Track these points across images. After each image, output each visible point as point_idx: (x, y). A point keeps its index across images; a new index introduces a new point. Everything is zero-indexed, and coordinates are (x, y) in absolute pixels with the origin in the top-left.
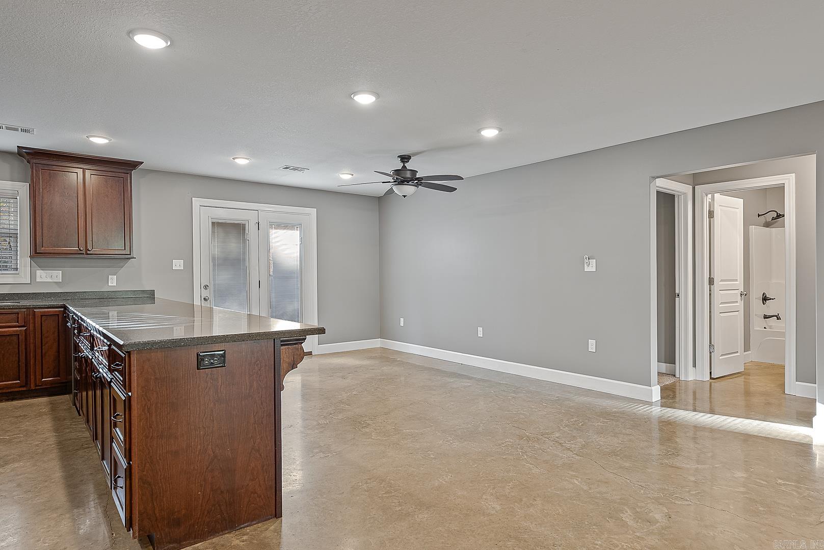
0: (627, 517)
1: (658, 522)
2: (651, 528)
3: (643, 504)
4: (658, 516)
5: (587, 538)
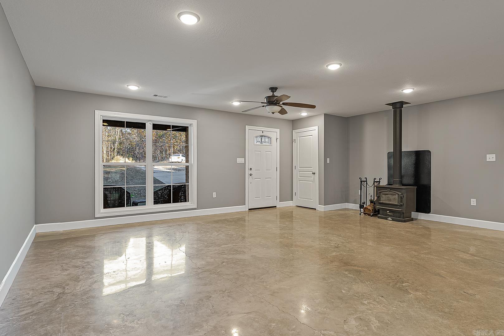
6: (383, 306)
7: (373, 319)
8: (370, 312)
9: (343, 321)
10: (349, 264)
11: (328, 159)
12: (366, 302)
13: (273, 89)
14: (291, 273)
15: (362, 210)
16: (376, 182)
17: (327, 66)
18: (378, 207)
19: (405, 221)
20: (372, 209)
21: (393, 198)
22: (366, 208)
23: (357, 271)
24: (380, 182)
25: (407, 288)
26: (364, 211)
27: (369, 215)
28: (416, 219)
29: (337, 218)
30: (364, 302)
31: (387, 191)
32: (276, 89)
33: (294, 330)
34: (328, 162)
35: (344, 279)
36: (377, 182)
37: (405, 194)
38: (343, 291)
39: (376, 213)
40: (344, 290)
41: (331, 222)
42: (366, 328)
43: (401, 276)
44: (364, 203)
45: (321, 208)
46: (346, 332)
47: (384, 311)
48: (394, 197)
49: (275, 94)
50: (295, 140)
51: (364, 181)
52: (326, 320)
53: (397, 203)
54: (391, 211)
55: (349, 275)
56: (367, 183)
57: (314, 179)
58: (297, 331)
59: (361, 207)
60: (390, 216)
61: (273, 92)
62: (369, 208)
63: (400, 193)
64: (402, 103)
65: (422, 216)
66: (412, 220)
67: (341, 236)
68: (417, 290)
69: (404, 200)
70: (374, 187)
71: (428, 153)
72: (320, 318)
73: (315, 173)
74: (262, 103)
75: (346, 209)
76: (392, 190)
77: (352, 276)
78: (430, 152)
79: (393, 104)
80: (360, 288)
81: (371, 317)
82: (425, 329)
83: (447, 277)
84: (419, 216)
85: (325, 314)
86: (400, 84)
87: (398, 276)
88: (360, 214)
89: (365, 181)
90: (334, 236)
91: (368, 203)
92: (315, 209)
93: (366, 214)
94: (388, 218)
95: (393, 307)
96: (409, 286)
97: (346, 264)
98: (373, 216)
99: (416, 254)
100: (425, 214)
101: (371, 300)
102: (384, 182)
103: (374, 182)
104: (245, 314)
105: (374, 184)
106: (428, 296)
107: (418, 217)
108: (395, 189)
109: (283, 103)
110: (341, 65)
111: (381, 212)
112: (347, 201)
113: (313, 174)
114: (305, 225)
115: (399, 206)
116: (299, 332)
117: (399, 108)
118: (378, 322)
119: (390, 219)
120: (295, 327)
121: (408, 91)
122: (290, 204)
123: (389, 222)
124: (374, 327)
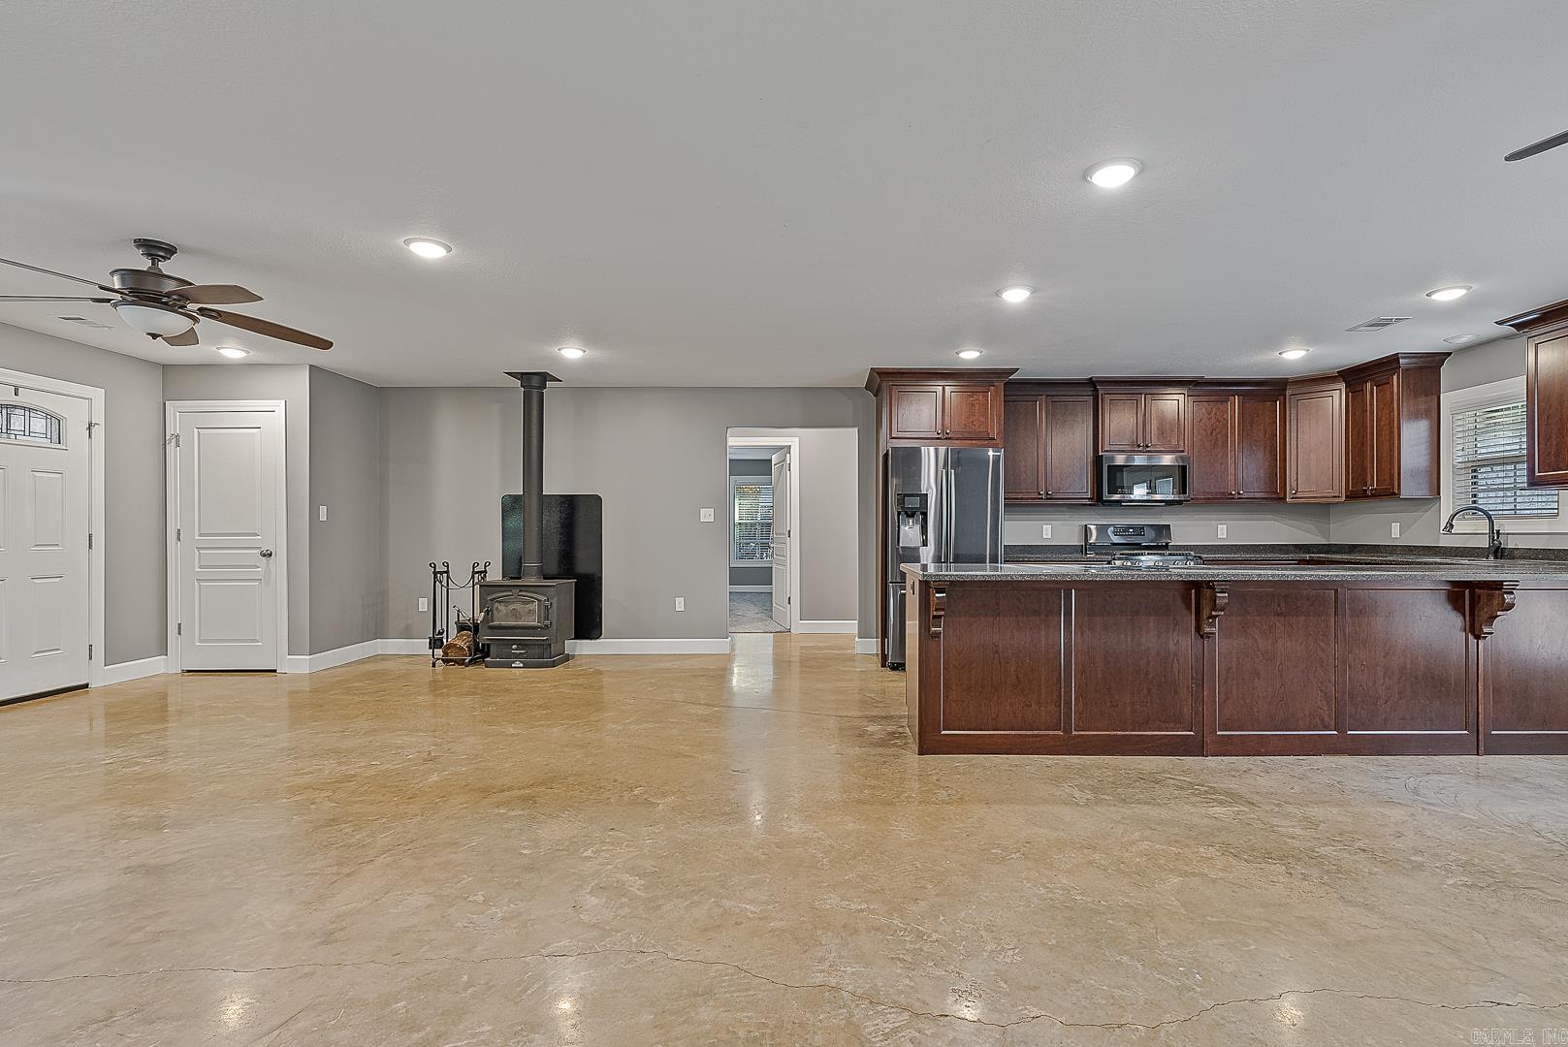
0: (635, 884)
1: (590, 893)
2: (596, 881)
3: (622, 912)
4: (593, 901)
5: (663, 841)
6: (627, 846)
7: (626, 877)
8: (610, 867)
9: (571, 910)
10: (493, 788)
11: (323, 510)
12: (589, 853)
13: (156, 249)
14: (341, 864)
15: (439, 652)
16: (477, 572)
17: (407, 242)
18: (484, 638)
19: (554, 665)
20: (467, 647)
21: (523, 612)
22: (450, 646)
23: (524, 799)
24: (485, 572)
25: (645, 796)
26: (446, 654)
27: (461, 663)
28: (573, 656)
29: (370, 684)
30: (585, 854)
31: (510, 593)
32: (171, 251)
33: (469, 984)
34: (323, 517)
35: (505, 826)
36: (481, 572)
37: (555, 599)
38: (525, 852)
39: (480, 654)
40: (525, 848)
41: (357, 699)
42: (624, 900)
43: (620, 779)
44: (442, 634)
45: (298, 665)
46: (593, 926)
47: (634, 854)
48: (530, 607)
49: (164, 267)
50: (177, 436)
51: (441, 573)
52: (533, 925)
53: (536, 623)
54: (521, 644)
55: (512, 813)
56: (448, 577)
57: (268, 571)
58: (482, 982)
59: (435, 643)
60: (517, 656)
61: (154, 258)
62: (460, 643)
63: (543, 598)
64: (544, 377)
65: (584, 648)
66: (567, 658)
67: (417, 731)
68: (663, 795)
69: (554, 613)
70: (474, 586)
71: (595, 501)
72: (515, 928)
73: (271, 555)
74: (101, 288)
75: (384, 658)
76: (526, 591)
77: (521, 813)
78: (598, 499)
79: (524, 377)
80: (555, 830)
81: (619, 876)
82: (717, 853)
83: (696, 755)
84: (578, 647)
85: (520, 914)
86: (556, 333)
87: (615, 781)
88: (434, 665)
89: (445, 572)
90: (399, 733)
91: (453, 631)
92: (275, 671)
93: (452, 660)
94: (514, 662)
95: (646, 840)
96: (646, 792)
97: (486, 792)
98: (473, 662)
99: (620, 728)
100: (589, 641)
101: (595, 844)
102: (495, 575)
103: (474, 573)
104: (277, 1032)
105: (473, 577)
106: (688, 798)
107: (574, 650)
108: (532, 589)
109: (200, 309)
110: (449, 250)
111: (493, 650)
112: (380, 632)
113: (264, 555)
114: (274, 724)
115: (540, 628)
116: (487, 983)
117: (539, 388)
118: (637, 878)
119: (518, 664)
120: (469, 979)
121: (572, 353)
122: (154, 666)
123: (517, 672)
124: (638, 889)
